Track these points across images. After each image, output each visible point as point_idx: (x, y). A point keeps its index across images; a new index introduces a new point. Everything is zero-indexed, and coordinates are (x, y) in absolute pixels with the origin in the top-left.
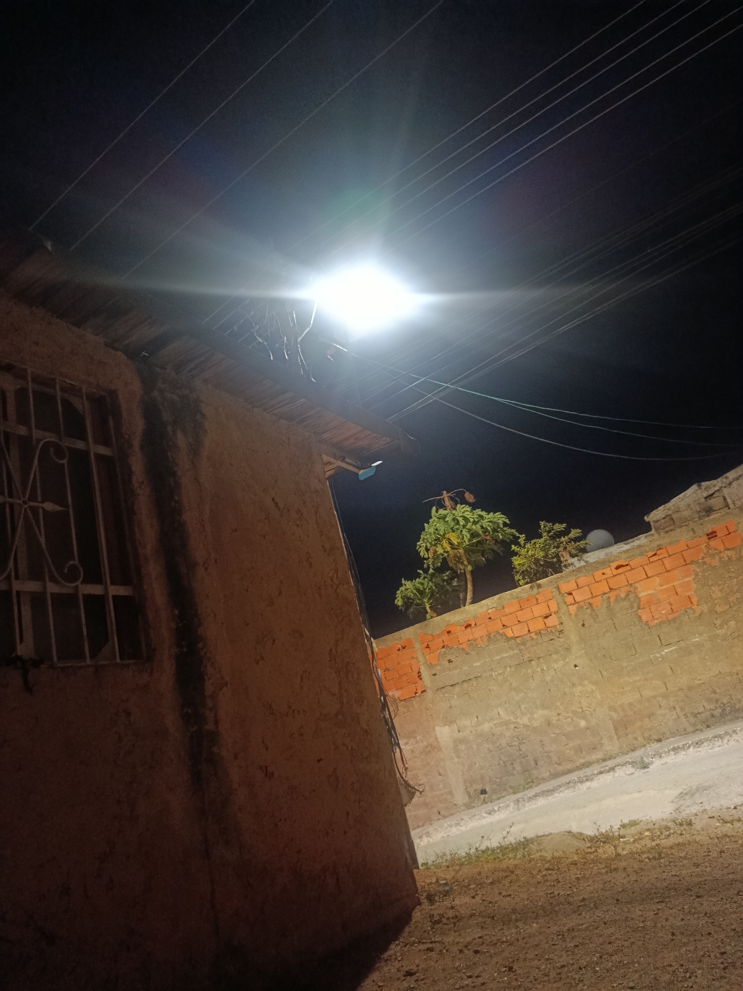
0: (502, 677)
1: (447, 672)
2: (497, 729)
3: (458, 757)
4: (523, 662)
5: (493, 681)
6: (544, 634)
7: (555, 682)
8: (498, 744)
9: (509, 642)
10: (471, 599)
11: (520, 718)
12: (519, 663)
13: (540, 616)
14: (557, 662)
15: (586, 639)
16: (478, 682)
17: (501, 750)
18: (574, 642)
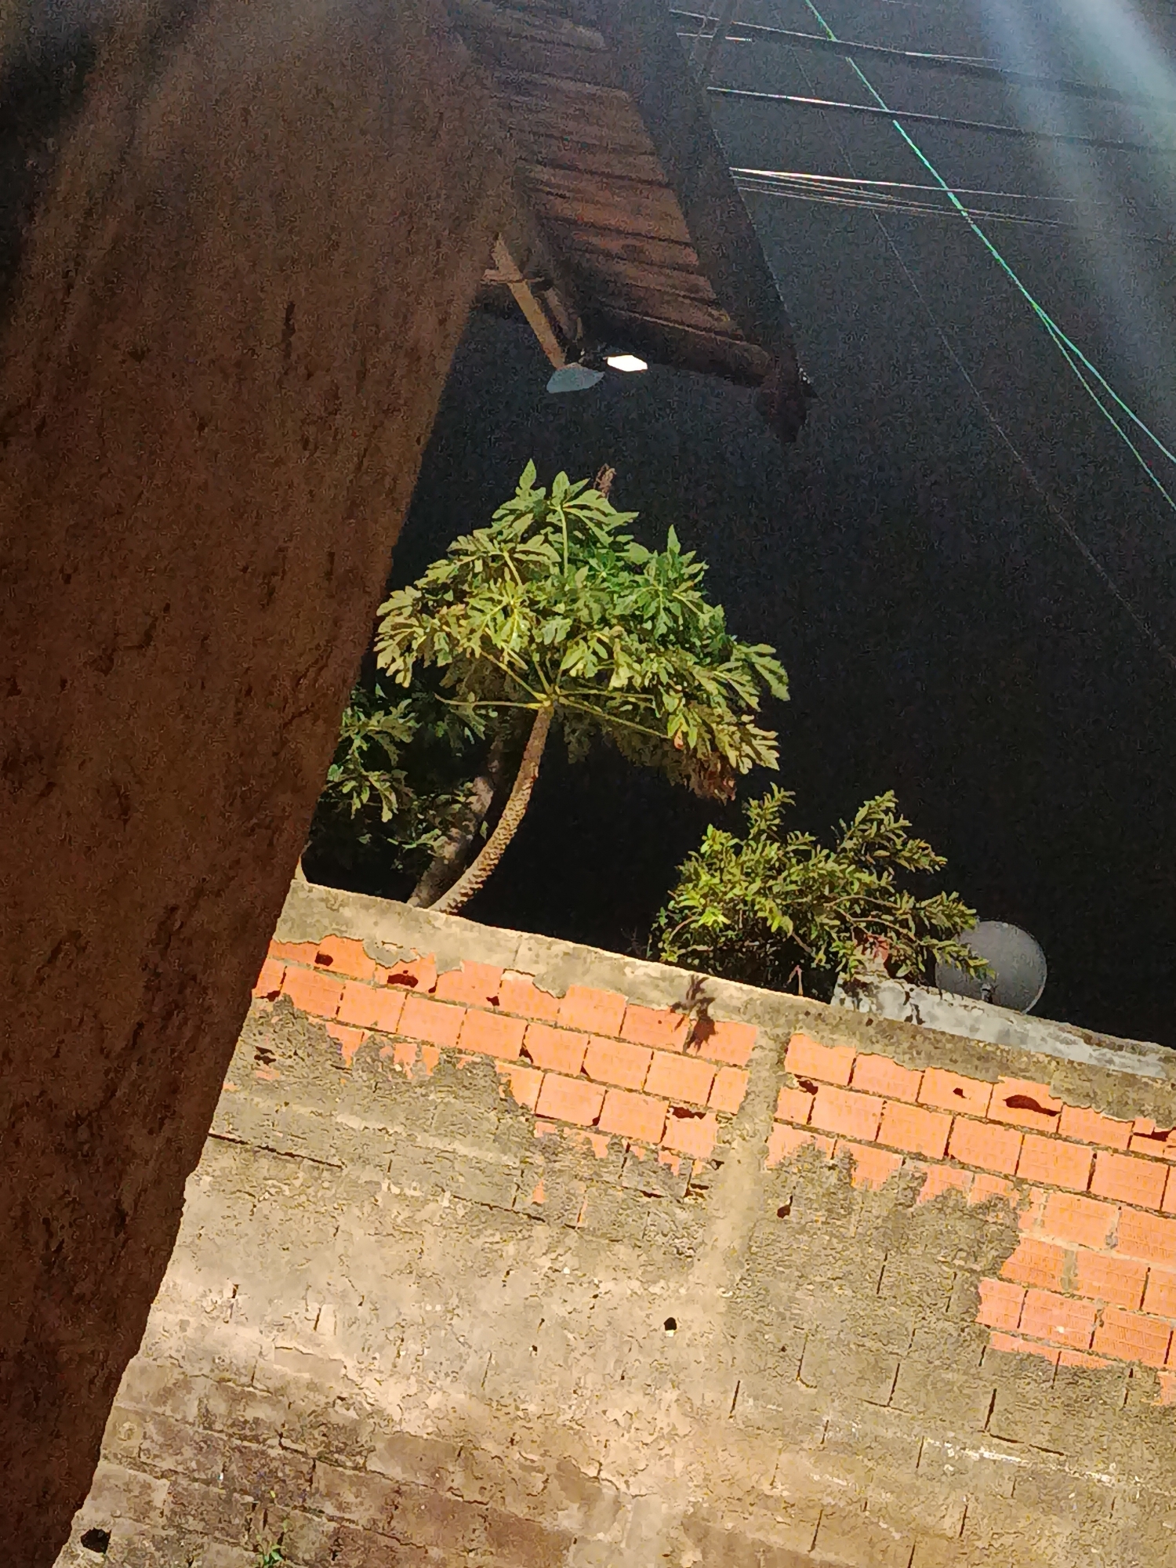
0: (406, 1214)
1: (231, 1086)
4: (510, 1208)
5: (367, 1209)
6: (638, 1163)
7: (570, 1336)
9: (508, 1116)
10: (465, 899)
11: (378, 1376)
12: (492, 1204)
13: (665, 1098)
14: (620, 1274)
15: (760, 1260)
16: (316, 1180)
17: (246, 1443)
18: (714, 1247)
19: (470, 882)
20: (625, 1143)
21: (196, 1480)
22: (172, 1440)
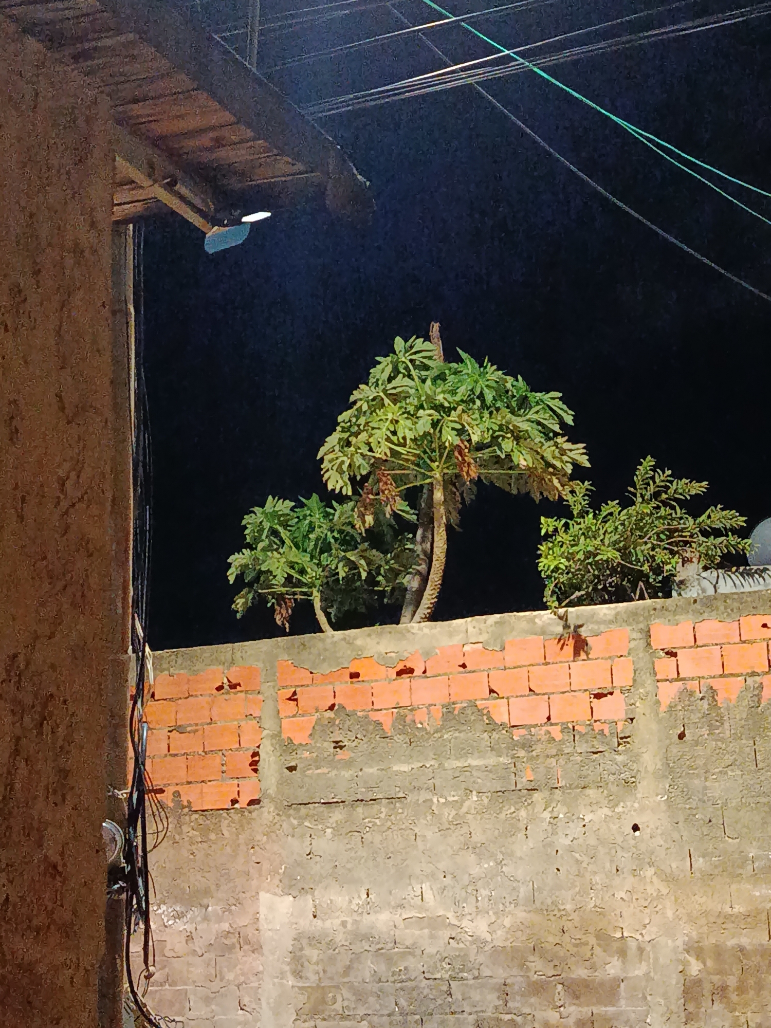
0: (453, 813)
1: (325, 770)
2: (407, 931)
3: (298, 974)
4: (514, 788)
5: (429, 817)
6: (582, 735)
7: (577, 856)
8: (402, 968)
9: (494, 733)
10: (429, 611)
11: (469, 917)
12: (503, 789)
13: (586, 690)
14: (595, 807)
15: (678, 770)
16: (393, 809)
17: (404, 984)
18: (646, 772)
19: (429, 600)
20: (571, 727)
21: (382, 1015)
22: (360, 996)
